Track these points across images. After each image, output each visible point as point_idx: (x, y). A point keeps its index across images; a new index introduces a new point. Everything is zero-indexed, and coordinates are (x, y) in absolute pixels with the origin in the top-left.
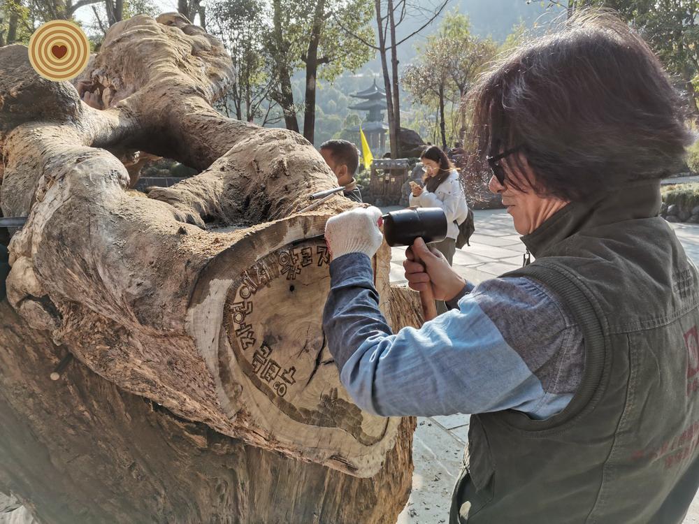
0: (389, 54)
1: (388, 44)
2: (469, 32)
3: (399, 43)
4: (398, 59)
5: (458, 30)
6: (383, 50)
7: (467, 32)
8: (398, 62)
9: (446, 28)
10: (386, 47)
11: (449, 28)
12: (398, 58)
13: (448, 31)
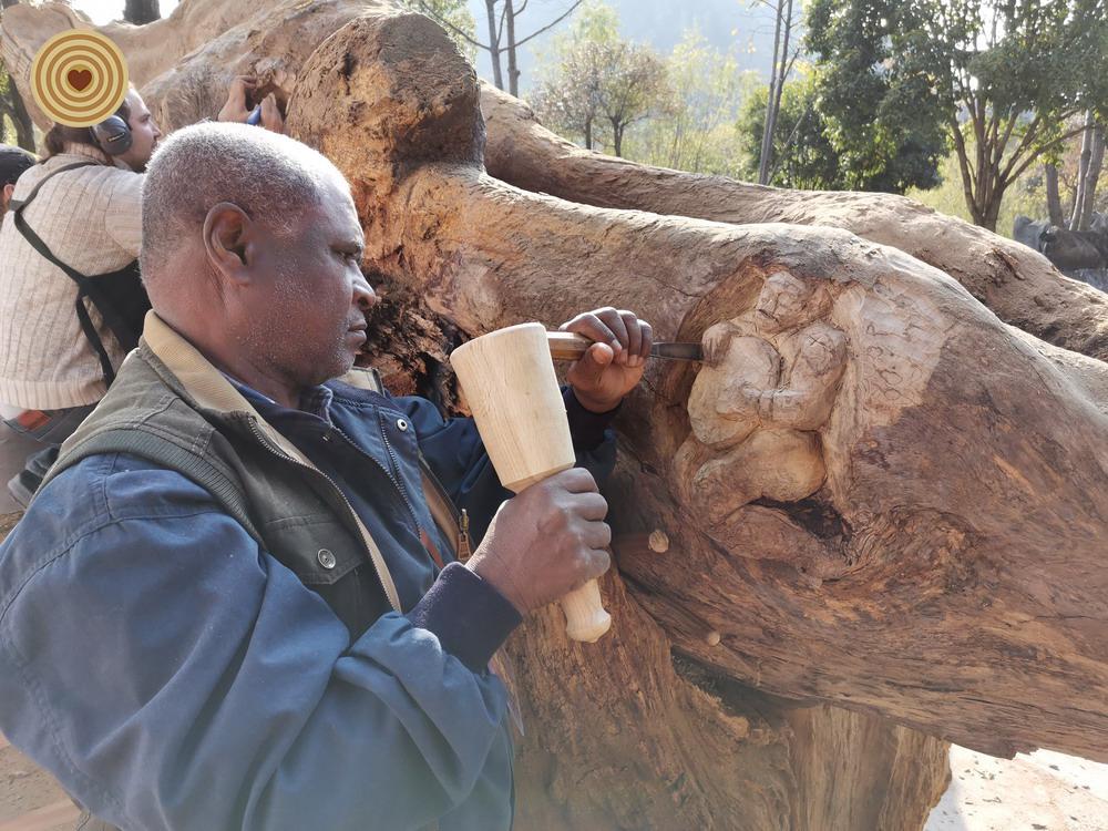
0: (504, 57)
1: (504, 43)
2: (618, 34)
3: (520, 43)
4: (518, 68)
5: (602, 29)
6: (495, 53)
7: (614, 32)
8: (518, 73)
9: (583, 25)
10: (500, 47)
11: (588, 24)
12: (519, 66)
13: (587, 30)
